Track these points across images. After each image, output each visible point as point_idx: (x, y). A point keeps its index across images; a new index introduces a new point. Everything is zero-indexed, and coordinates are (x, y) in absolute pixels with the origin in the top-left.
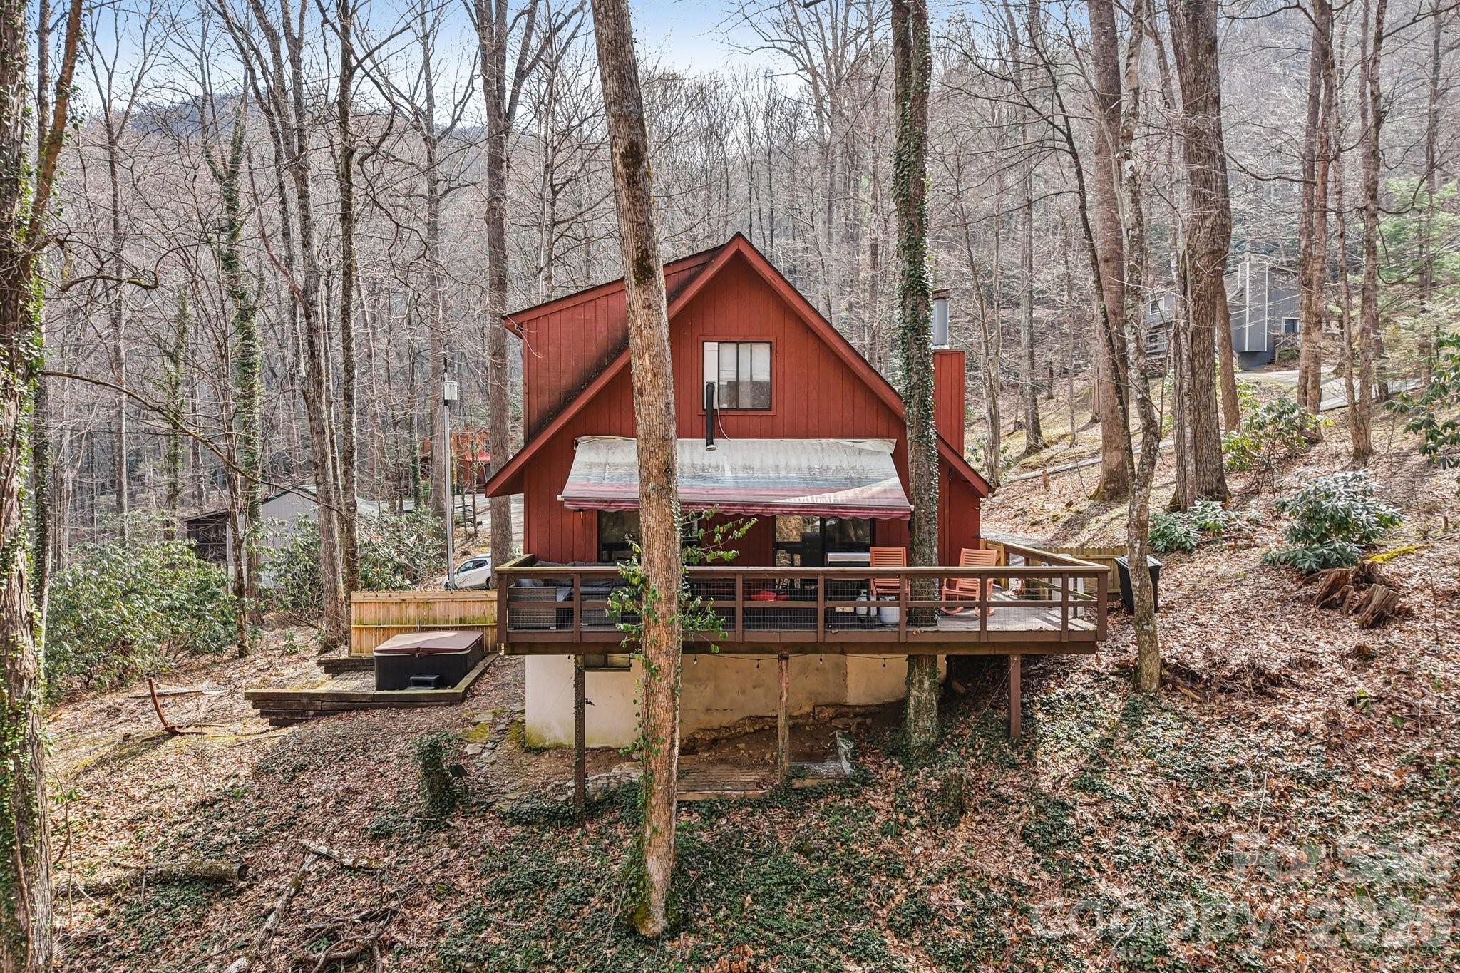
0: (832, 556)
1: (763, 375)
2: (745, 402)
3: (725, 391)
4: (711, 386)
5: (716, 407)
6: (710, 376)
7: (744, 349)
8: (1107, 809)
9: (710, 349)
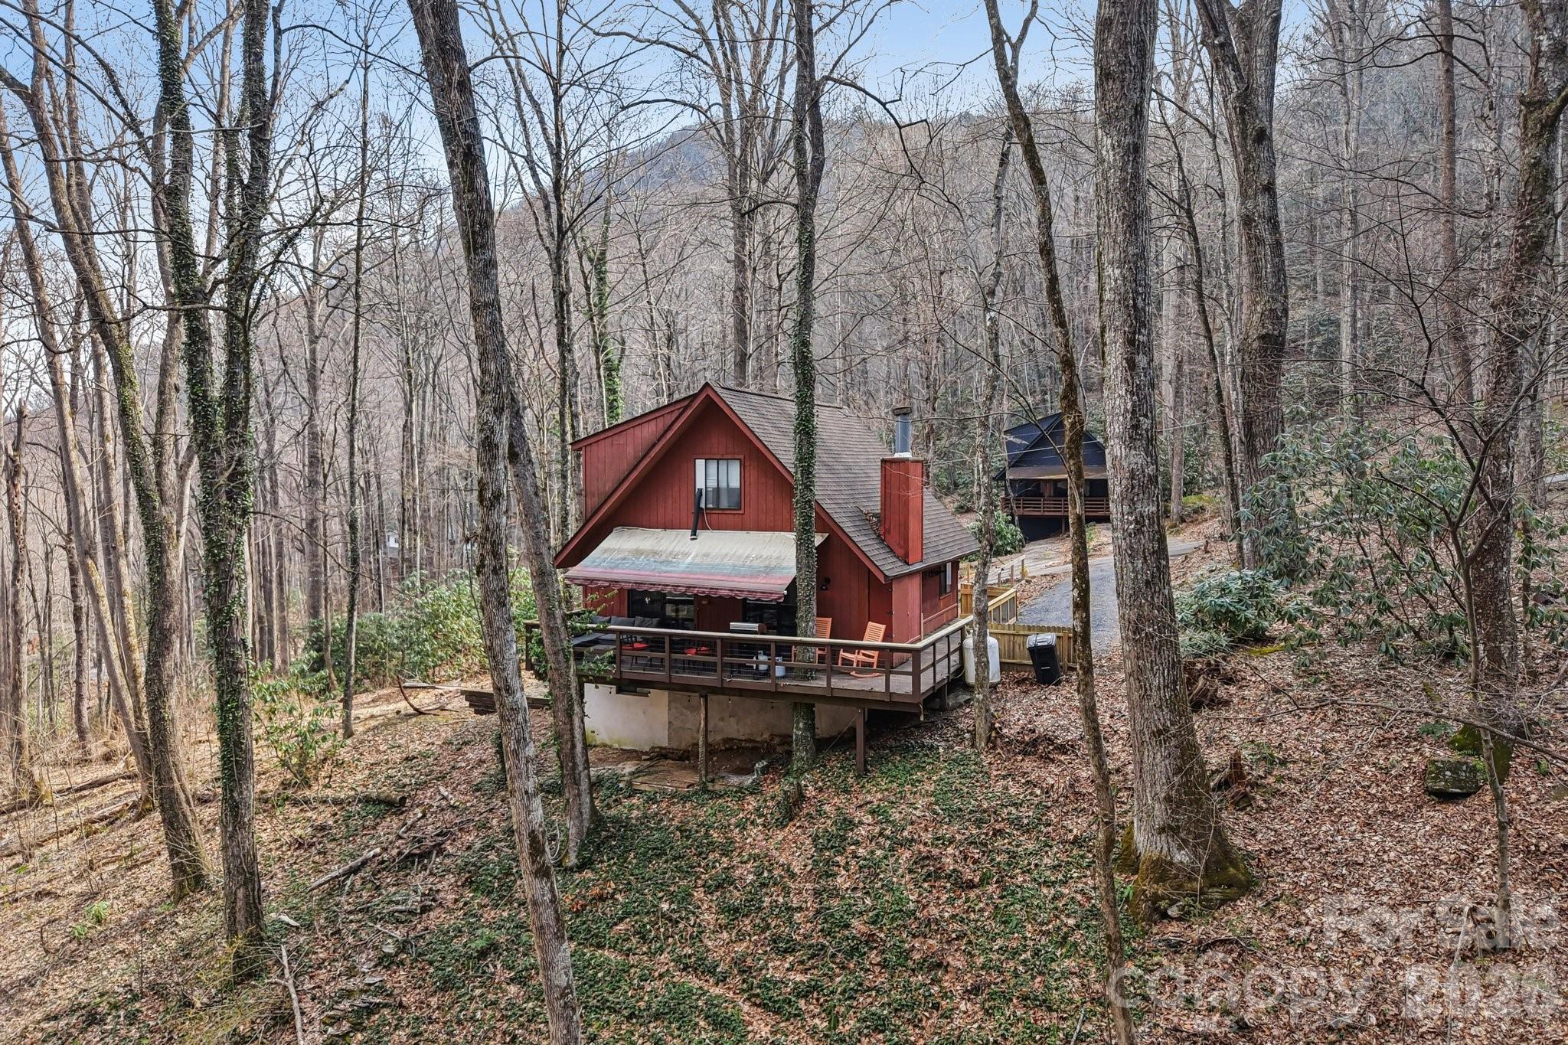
0: (733, 625)
1: (735, 483)
2: (724, 504)
3: (710, 495)
4: (700, 490)
5: (703, 505)
6: (700, 484)
7: (723, 465)
9: (700, 464)
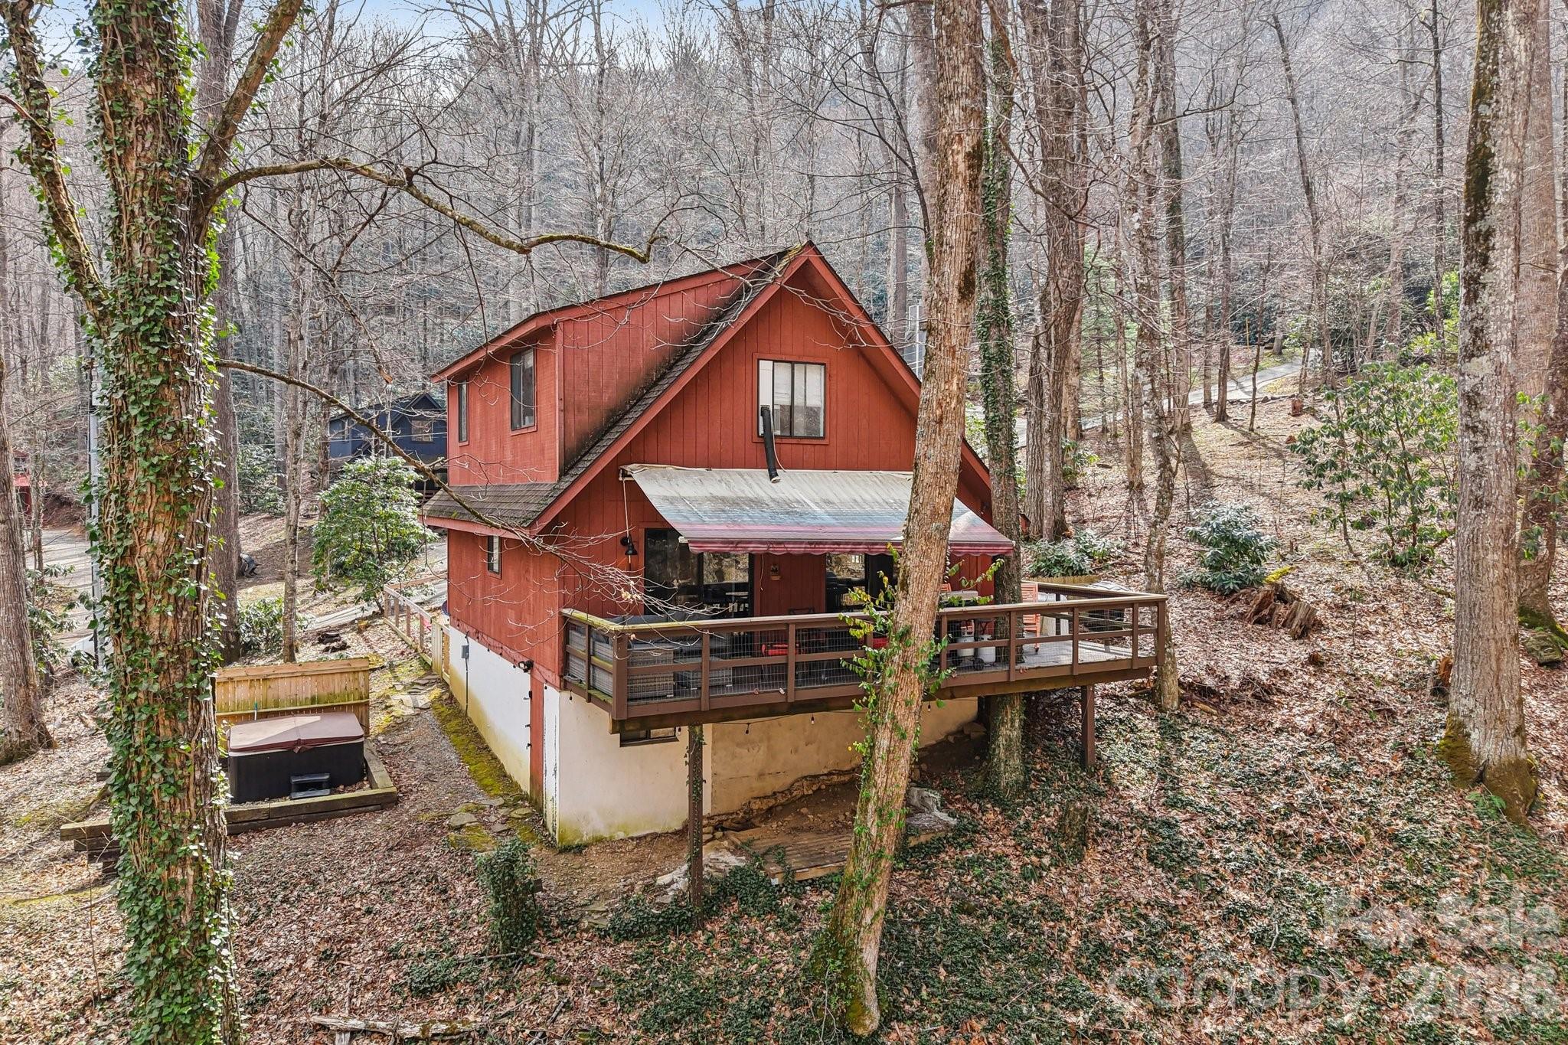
1: (817, 400)
2: (800, 429)
3: (780, 416)
4: (766, 409)
6: (764, 399)
7: (799, 371)
8: (1202, 822)
9: (765, 366)
